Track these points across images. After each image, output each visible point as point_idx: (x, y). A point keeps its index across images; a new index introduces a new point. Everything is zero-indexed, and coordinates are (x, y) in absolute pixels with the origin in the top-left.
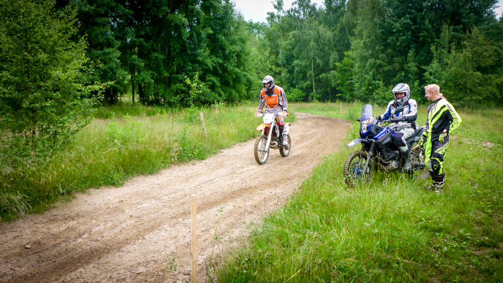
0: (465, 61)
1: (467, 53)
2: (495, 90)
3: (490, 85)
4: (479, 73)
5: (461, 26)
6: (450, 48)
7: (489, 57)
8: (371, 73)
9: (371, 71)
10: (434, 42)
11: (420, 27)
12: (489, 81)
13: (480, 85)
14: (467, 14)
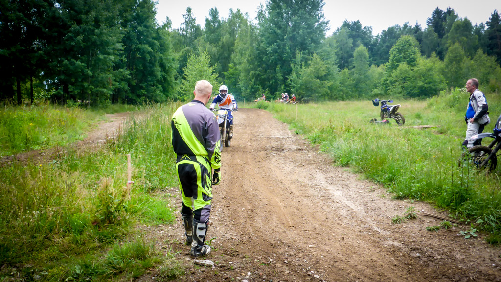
0: (311, 73)
1: (312, 69)
2: (328, 90)
3: (325, 87)
4: (318, 80)
5: (307, 51)
6: (301, 65)
7: (323, 71)
8: (253, 80)
9: (253, 79)
10: (292, 60)
11: (283, 51)
12: (324, 85)
13: (319, 87)
14: (310, 44)
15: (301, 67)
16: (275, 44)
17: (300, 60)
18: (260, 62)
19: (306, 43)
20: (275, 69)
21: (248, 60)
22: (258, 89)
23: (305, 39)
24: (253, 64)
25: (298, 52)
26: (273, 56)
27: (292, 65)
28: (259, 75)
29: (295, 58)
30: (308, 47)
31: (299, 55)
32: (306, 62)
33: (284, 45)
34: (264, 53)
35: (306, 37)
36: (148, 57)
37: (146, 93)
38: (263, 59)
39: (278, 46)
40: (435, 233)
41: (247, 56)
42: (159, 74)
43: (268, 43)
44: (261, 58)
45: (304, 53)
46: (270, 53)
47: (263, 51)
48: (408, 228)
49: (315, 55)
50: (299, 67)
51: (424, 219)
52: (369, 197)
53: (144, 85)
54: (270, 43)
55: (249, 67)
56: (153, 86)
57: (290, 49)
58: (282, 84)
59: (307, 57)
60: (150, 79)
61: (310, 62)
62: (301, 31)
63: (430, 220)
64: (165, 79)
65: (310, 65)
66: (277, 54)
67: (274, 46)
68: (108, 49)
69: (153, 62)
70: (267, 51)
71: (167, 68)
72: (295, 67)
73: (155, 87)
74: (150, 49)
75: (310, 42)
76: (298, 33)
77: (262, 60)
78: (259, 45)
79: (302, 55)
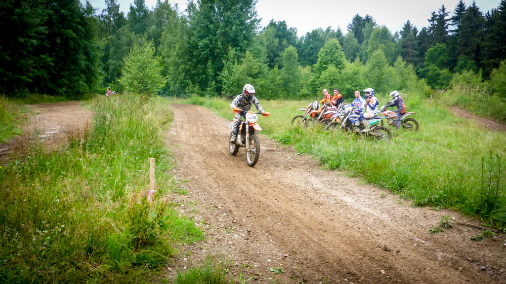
15: (233, 64)
16: (207, 38)
17: (232, 56)
18: (190, 56)
19: (239, 40)
20: (206, 64)
21: (177, 53)
22: (187, 85)
23: (236, 36)
24: (184, 58)
25: (230, 48)
26: (204, 51)
27: (224, 61)
28: (189, 70)
29: (227, 54)
30: (240, 44)
31: (232, 52)
32: (238, 59)
33: (216, 40)
34: (195, 47)
35: (239, 34)
36: (72, 43)
37: (68, 82)
38: (194, 54)
39: (209, 40)
40: (480, 243)
41: (177, 49)
42: (83, 63)
43: (200, 37)
44: (191, 53)
45: (236, 50)
46: (201, 47)
47: (194, 45)
48: (451, 238)
49: (247, 53)
50: (232, 64)
51: (460, 228)
52: (385, 204)
53: (66, 74)
54: (201, 38)
55: (179, 61)
56: (76, 76)
57: (222, 45)
58: (213, 80)
59: (239, 53)
60: (73, 68)
61: (242, 59)
62: (234, 28)
63: (467, 229)
64: (89, 69)
65: (242, 62)
66: (209, 49)
67: (206, 41)
68: (30, 32)
69: (77, 50)
70: (199, 45)
71: (92, 57)
72: (227, 64)
73: (78, 77)
74: (74, 35)
75: (242, 39)
76: (231, 29)
77: (192, 54)
78: (190, 39)
79: (235, 52)
